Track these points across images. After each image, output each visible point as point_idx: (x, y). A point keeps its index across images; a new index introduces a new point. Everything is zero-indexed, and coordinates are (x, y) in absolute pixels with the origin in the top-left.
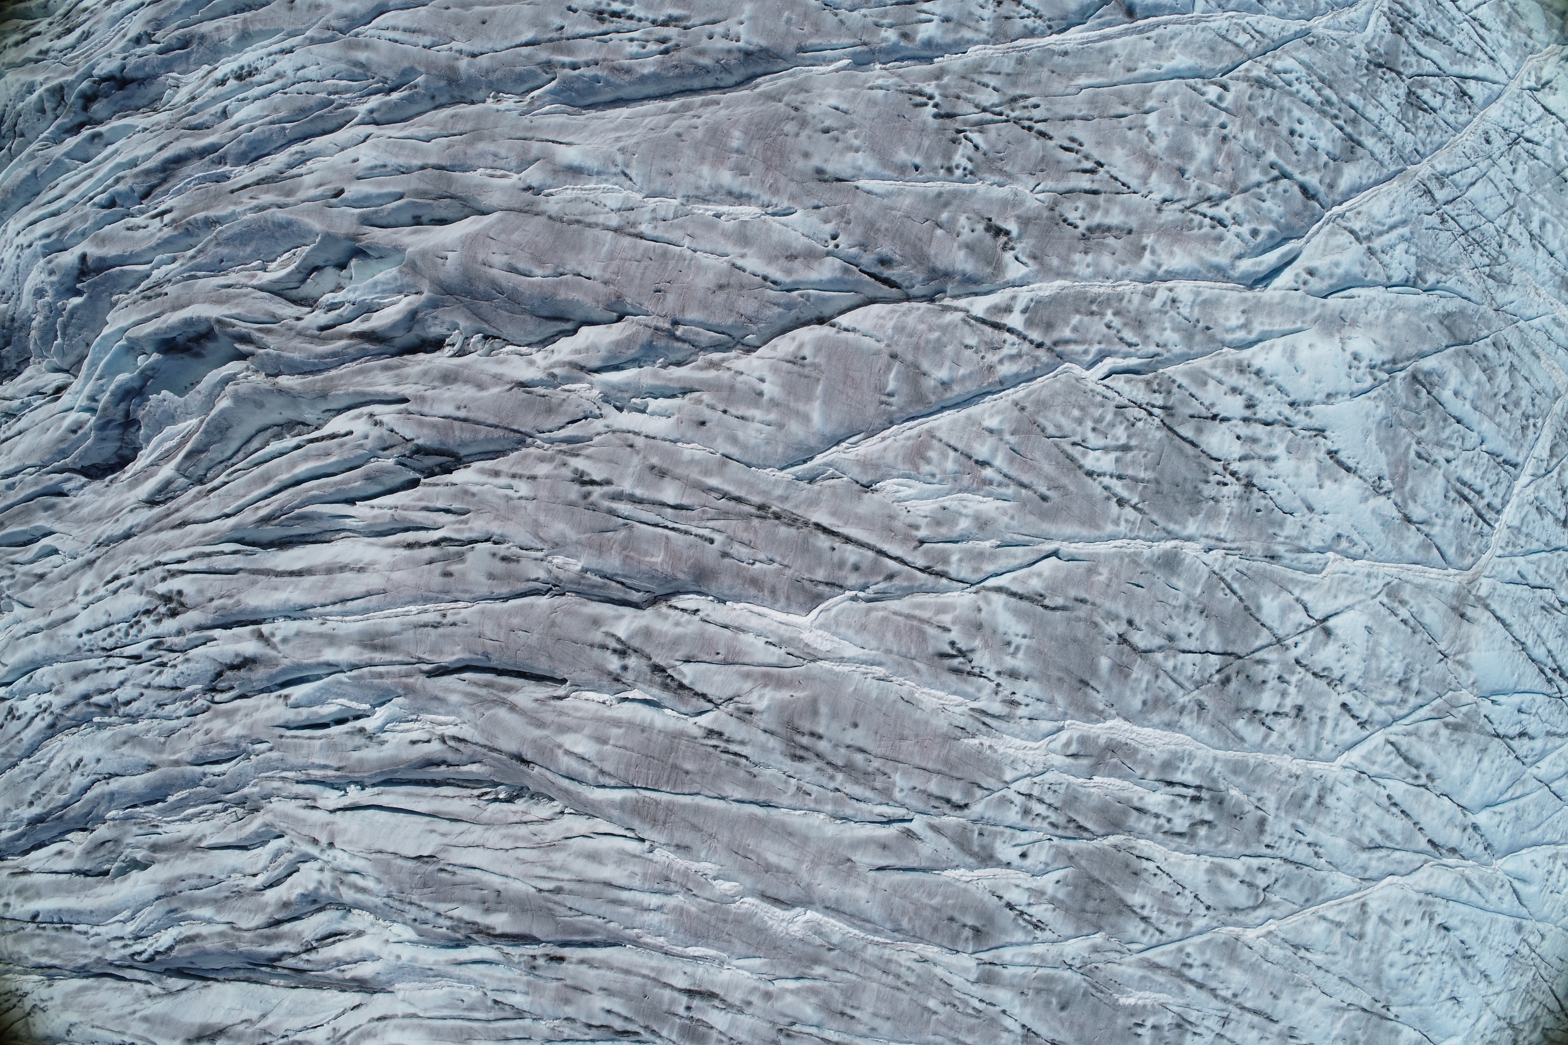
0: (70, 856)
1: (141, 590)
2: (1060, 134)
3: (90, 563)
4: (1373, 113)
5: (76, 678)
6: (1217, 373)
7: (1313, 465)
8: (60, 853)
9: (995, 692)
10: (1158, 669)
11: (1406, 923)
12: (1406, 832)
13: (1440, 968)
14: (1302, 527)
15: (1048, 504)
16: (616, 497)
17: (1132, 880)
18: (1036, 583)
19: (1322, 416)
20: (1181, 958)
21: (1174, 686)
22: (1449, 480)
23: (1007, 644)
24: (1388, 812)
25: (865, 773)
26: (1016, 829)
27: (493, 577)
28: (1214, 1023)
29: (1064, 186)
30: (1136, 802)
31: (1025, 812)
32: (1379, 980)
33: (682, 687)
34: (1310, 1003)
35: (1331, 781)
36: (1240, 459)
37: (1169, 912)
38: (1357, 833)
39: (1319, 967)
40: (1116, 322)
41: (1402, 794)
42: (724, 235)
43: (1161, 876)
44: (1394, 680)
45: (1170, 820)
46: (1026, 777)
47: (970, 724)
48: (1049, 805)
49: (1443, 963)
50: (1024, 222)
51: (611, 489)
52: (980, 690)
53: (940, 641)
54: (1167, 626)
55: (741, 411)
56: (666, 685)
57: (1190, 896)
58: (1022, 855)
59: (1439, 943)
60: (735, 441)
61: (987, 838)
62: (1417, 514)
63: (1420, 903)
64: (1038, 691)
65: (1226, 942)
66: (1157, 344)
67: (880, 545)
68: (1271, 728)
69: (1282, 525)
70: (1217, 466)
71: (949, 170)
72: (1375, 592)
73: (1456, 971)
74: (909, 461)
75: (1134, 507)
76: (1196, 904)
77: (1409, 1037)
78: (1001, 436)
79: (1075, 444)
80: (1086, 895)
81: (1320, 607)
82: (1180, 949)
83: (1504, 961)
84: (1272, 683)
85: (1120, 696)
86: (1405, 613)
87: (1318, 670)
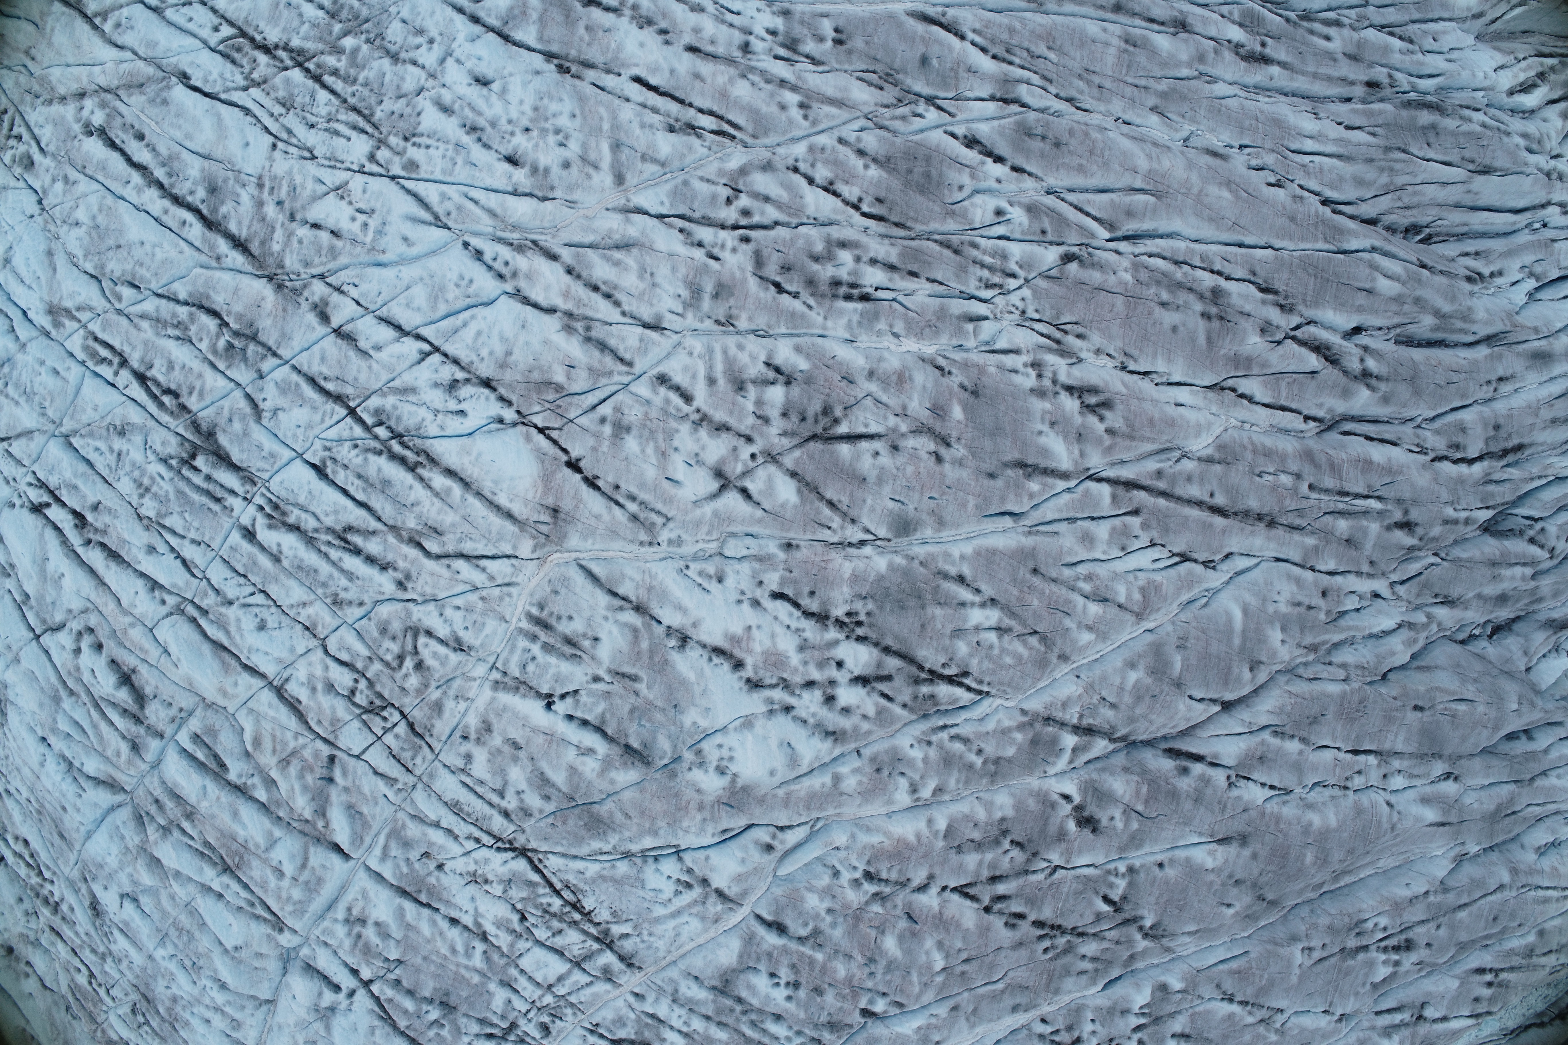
2: (1025, 928)
4: (697, 1024)
6: (865, 726)
7: (757, 650)
9: (1055, 373)
10: (903, 414)
11: (566, 165)
12: (589, 266)
13: (514, 115)
14: (761, 583)
15: (1031, 565)
16: (1381, 514)
17: (882, 194)
18: (1034, 486)
19: (755, 703)
20: (812, 114)
21: (884, 398)
22: (593, 658)
23: (1052, 424)
24: (615, 287)
25: (1158, 283)
26: (1008, 239)
27: (1463, 430)
28: (757, 45)
29: (1021, 881)
30: (896, 276)
31: (1004, 257)
32: (581, 99)
33: (1318, 348)
34: (655, 70)
35: (690, 315)
36: (836, 642)
37: (835, 163)
38: (648, 259)
39: (655, 110)
40: (973, 758)
41: (602, 309)
42: (1315, 768)
43: (854, 200)
44: (634, 432)
45: (858, 259)
46: (1009, 292)
47: (1070, 340)
48: (983, 265)
49: (510, 122)
50: (1062, 836)
51: (1387, 522)
52: (1069, 374)
53: (1114, 419)
54: (901, 459)
55: (1298, 610)
56: (1328, 348)
57: (819, 179)
58: (999, 213)
59: (521, 143)
60: (1298, 581)
61: (1037, 227)
62: (630, 617)
63: (553, 188)
64: (1018, 379)
65: (766, 133)
66: (929, 743)
67: (1172, 505)
68: (768, 364)
69: (783, 582)
70: (860, 631)
71: (1131, 870)
72: (671, 525)
73: (489, 113)
74: (1158, 587)
75: (946, 576)
76: (809, 172)
77: (527, 34)
78: (1079, 625)
79: (1008, 630)
80: (927, 175)
81: (732, 500)
82: (814, 123)
83: (421, 129)
84: (774, 413)
85: (937, 383)
86: (632, 507)
87: (724, 435)
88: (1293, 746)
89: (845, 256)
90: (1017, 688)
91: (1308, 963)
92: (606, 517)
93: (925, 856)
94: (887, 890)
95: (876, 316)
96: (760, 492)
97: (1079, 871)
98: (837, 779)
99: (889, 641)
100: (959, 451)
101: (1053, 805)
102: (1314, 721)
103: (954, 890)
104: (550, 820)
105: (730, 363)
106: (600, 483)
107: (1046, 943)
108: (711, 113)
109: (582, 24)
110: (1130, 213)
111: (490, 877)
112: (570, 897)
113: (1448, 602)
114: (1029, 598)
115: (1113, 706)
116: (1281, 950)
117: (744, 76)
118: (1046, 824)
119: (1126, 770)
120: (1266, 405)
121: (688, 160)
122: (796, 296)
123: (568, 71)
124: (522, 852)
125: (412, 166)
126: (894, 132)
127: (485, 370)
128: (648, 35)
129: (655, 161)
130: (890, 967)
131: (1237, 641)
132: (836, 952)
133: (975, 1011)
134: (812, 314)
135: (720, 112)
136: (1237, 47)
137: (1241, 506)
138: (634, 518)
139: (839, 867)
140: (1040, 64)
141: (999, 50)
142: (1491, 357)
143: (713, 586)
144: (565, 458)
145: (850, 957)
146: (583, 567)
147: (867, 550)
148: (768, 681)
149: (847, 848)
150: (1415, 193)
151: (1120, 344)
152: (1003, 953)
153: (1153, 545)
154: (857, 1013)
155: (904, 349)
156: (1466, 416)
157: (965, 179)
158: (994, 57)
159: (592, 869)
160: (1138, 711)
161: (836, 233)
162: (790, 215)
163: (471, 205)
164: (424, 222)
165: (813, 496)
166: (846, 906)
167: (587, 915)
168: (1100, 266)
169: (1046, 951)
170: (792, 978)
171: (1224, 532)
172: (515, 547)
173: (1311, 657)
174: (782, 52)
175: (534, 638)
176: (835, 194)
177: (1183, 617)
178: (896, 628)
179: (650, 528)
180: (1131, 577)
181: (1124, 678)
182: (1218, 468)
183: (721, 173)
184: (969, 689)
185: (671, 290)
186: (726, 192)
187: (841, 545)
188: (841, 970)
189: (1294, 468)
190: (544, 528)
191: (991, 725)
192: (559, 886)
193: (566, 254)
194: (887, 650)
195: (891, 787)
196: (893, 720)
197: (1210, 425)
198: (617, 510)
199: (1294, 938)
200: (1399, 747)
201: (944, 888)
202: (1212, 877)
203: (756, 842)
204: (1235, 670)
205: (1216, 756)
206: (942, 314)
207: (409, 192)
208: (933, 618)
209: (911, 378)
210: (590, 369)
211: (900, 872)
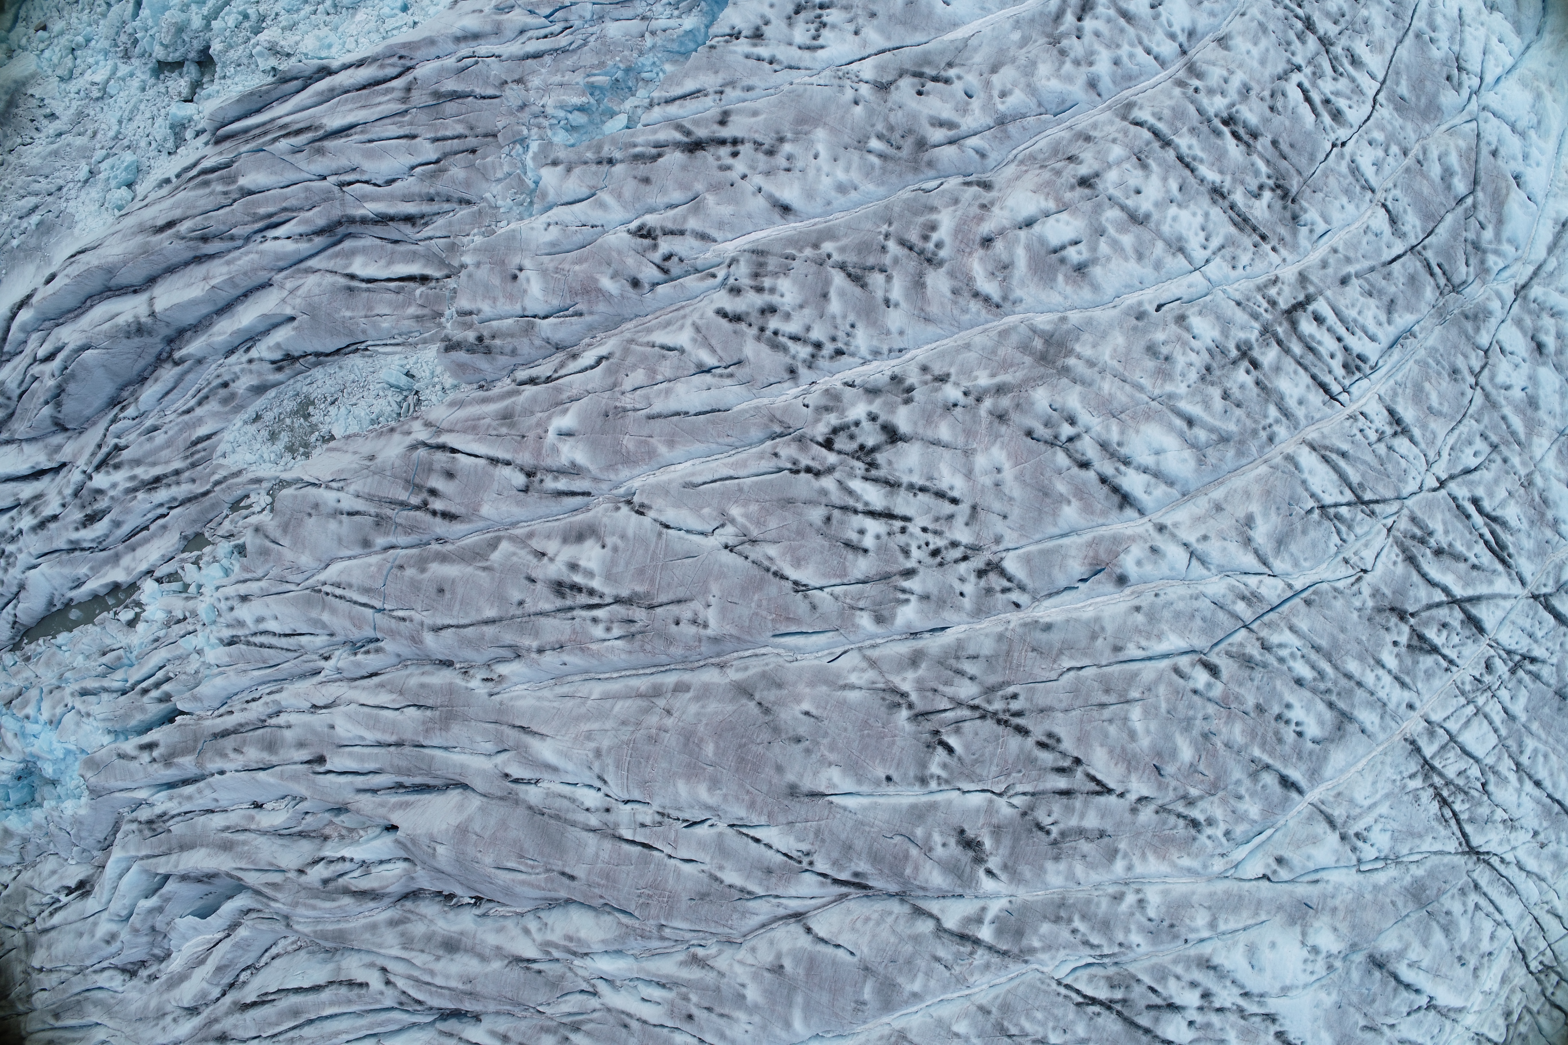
4: (1370, 677)
29: (1041, 787)
40: (1082, 928)
50: (997, 831)
66: (1120, 945)
71: (923, 781)
90: (1032, 986)
91: (697, 605)
93: (1138, 834)
94: (1180, 808)
97: (978, 787)
98: (1213, 925)
99: (1145, 1039)
101: (1005, 867)
102: (703, 896)
103: (1110, 791)
104: (1448, 887)
107: (1015, 706)
111: (1501, 826)
112: (1447, 812)
115: (938, 960)
116: (734, 631)
118: (1013, 848)
119: (924, 889)
124: (1472, 851)
130: (1187, 724)
131: (799, 999)
132: (1239, 752)
133: (1094, 637)
139: (1224, 840)
145: (1227, 745)
148: (1259, 1020)
149: (1212, 855)
152: (1064, 705)
154: (1225, 674)
159: (1427, 845)
160: (908, 948)
166: (1224, 801)
167: (1438, 795)
169: (1015, 696)
170: (1283, 726)
173: (701, 952)
181: (925, 986)
184: (1078, 992)
188: (1237, 733)
191: (1061, 955)
192: (1453, 822)
194: (1147, 1031)
195: (1163, 909)
196: (1152, 970)
199: (715, 640)
200: (591, 840)
201: (1122, 795)
202: (832, 757)
203: (1291, 869)
205: (822, 884)
211: (1164, 823)
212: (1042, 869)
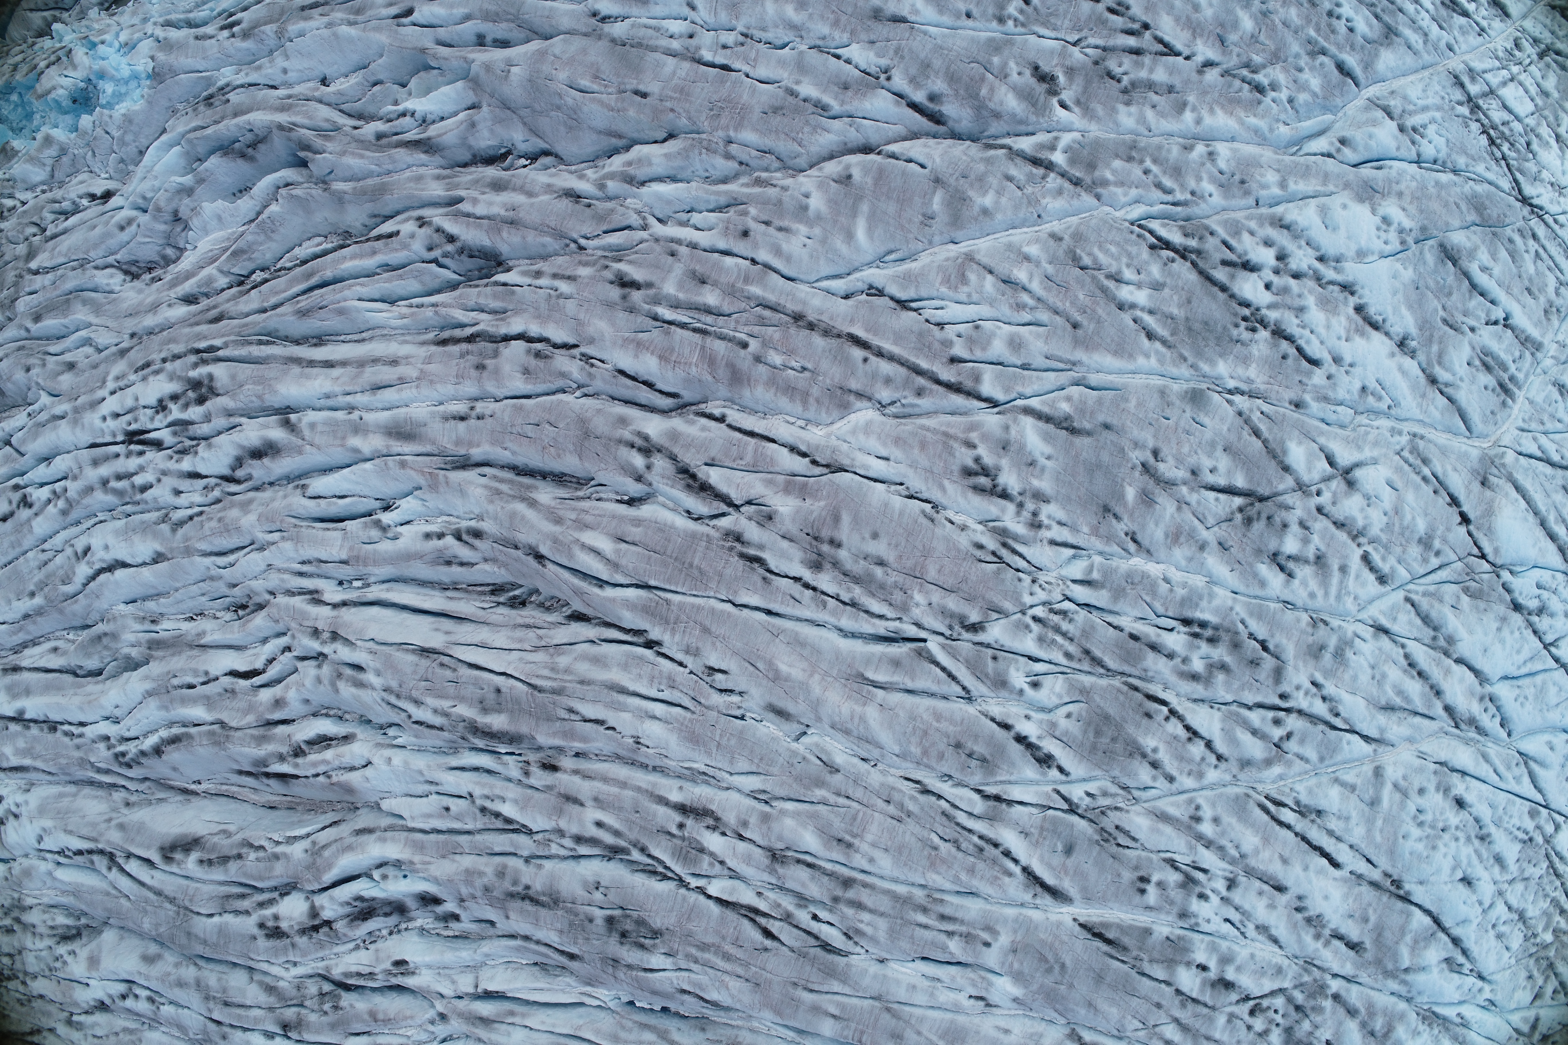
0: (65, 653)
1: (172, 377)
3: (123, 353)
5: (95, 463)
6: (1253, 225)
7: (1343, 319)
8: (55, 649)
9: (1018, 513)
10: (1182, 503)
11: (1421, 791)
12: (1423, 695)
13: (1453, 844)
14: (1329, 377)
15: (1080, 332)
16: (657, 301)
17: (1145, 721)
18: (1065, 407)
19: (1352, 271)
20: (1191, 810)
21: (1196, 522)
22: (1473, 348)
23: (1032, 464)
24: (1405, 671)
25: (882, 586)
26: (1030, 658)
27: (526, 371)
28: (1220, 885)
29: (1111, 43)
30: (1153, 638)
31: (1041, 639)
32: (1392, 853)
33: (704, 488)
34: (1320, 872)
35: (1350, 634)
36: (1269, 307)
37: (1181, 758)
38: (1374, 691)
39: (1331, 833)
40: (1155, 169)
41: (1422, 655)
42: (782, 63)
43: (1173, 720)
44: (1417, 537)
45: (1185, 660)
46: (1044, 604)
47: (991, 543)
48: (1064, 635)
49: (1457, 839)
50: (1070, 71)
51: (651, 292)
52: (1003, 510)
53: (966, 457)
54: (1192, 460)
55: (785, 223)
56: (689, 486)
57: (1202, 743)
58: (1035, 685)
59: (1454, 818)
60: (778, 251)
61: (1001, 664)
62: (1443, 375)
63: (1435, 773)
64: (1061, 515)
65: (1237, 798)
66: (1193, 193)
67: (913, 359)
68: (1290, 575)
69: (1309, 374)
70: (1246, 312)
71: (1001, 20)
72: (1398, 448)
73: (1470, 850)
74: (947, 281)
75: (1164, 342)
76: (1208, 753)
77: (1420, 920)
78: (1038, 264)
79: (1109, 277)
80: (1098, 733)
81: (1345, 457)
82: (1191, 801)
83: (1518, 846)
84: (1295, 528)
85: (1143, 527)
86: (1426, 471)
87: (1341, 519)
88: (807, 89)
89: (1198, 665)
92: (1449, 468)
93: (1206, 93)
95: (1183, 602)
96: (1319, 459)
97: (1053, 34)
98: (1283, 185)
99: (1222, 296)
100: (1137, 456)
101: (1078, 102)
102: (776, 110)
103: (1178, 54)
104: (1507, 221)
105: (1325, 583)
106: (1448, 499)
108: (1281, 823)
109: (1370, 925)
110: (896, 663)
111: (1549, 188)
112: (1495, 150)
113: (574, 196)
114: (1088, 301)
115: (1010, 179)
117: (1243, 856)
118: (1085, 88)
119: (997, 115)
120: (773, 441)
121: (1313, 781)
122: (1251, 636)
123: (1393, 882)
124: (1525, 200)
125: (1533, 814)
126: (1114, 780)
127: (1517, 619)
128: (1316, 906)
129: (1343, 784)
131: (865, 207)
132: (1296, 32)
134: (1244, 615)
135: (1274, 824)
136: (717, 825)
137: (834, 342)
138: (1425, 461)
139: (1287, 107)
140: (950, 832)
141: (989, 850)
142: (471, 444)
143: (1372, 385)
144: (1471, 527)
145: (1285, 24)
146: (1469, 429)
147: (1231, 384)
148: (1337, 288)
149: (1278, 121)
150: (521, 641)
151: (938, 531)
153: (940, 325)
155: (1161, 567)
156: (520, 385)
157: (1063, 723)
158: (996, 845)
159: (1481, 170)
160: (981, 167)
161: (1199, 690)
162: (1238, 714)
163: (1501, 769)
164: (1535, 761)
165: (1273, 445)
166: (1285, 70)
167: (1485, 131)
168: (944, 612)
170: (1334, 21)
171: (852, 321)
172: (1517, 460)
173: (764, 175)
174: (1199, 876)
175: (1512, 379)
176: (1188, 728)
177: (920, 246)
178: (1214, 306)
179: (1414, 450)
180: (975, 297)
181: (997, 203)
182: (854, 385)
183: (1289, 764)
184: (1151, 232)
185: (1362, 660)
186: (1287, 745)
187: (1252, 395)
188: (1293, 15)
189: (761, 368)
190: (1495, 471)
191: (1134, 193)
192: (1503, 163)
193: (1439, 710)
194: (1224, 289)
195: (1233, 164)
196: (1225, 223)
197: (854, 432)
198: (1439, 472)
200: (670, 61)
201: (1188, 58)
204: (869, 181)
205: (896, 104)
206: (1118, 594)
207: (1540, 791)
208: (1180, 306)
209: (1167, 536)
210: (1441, 601)
211: (1230, 86)
212: (1114, 110)
